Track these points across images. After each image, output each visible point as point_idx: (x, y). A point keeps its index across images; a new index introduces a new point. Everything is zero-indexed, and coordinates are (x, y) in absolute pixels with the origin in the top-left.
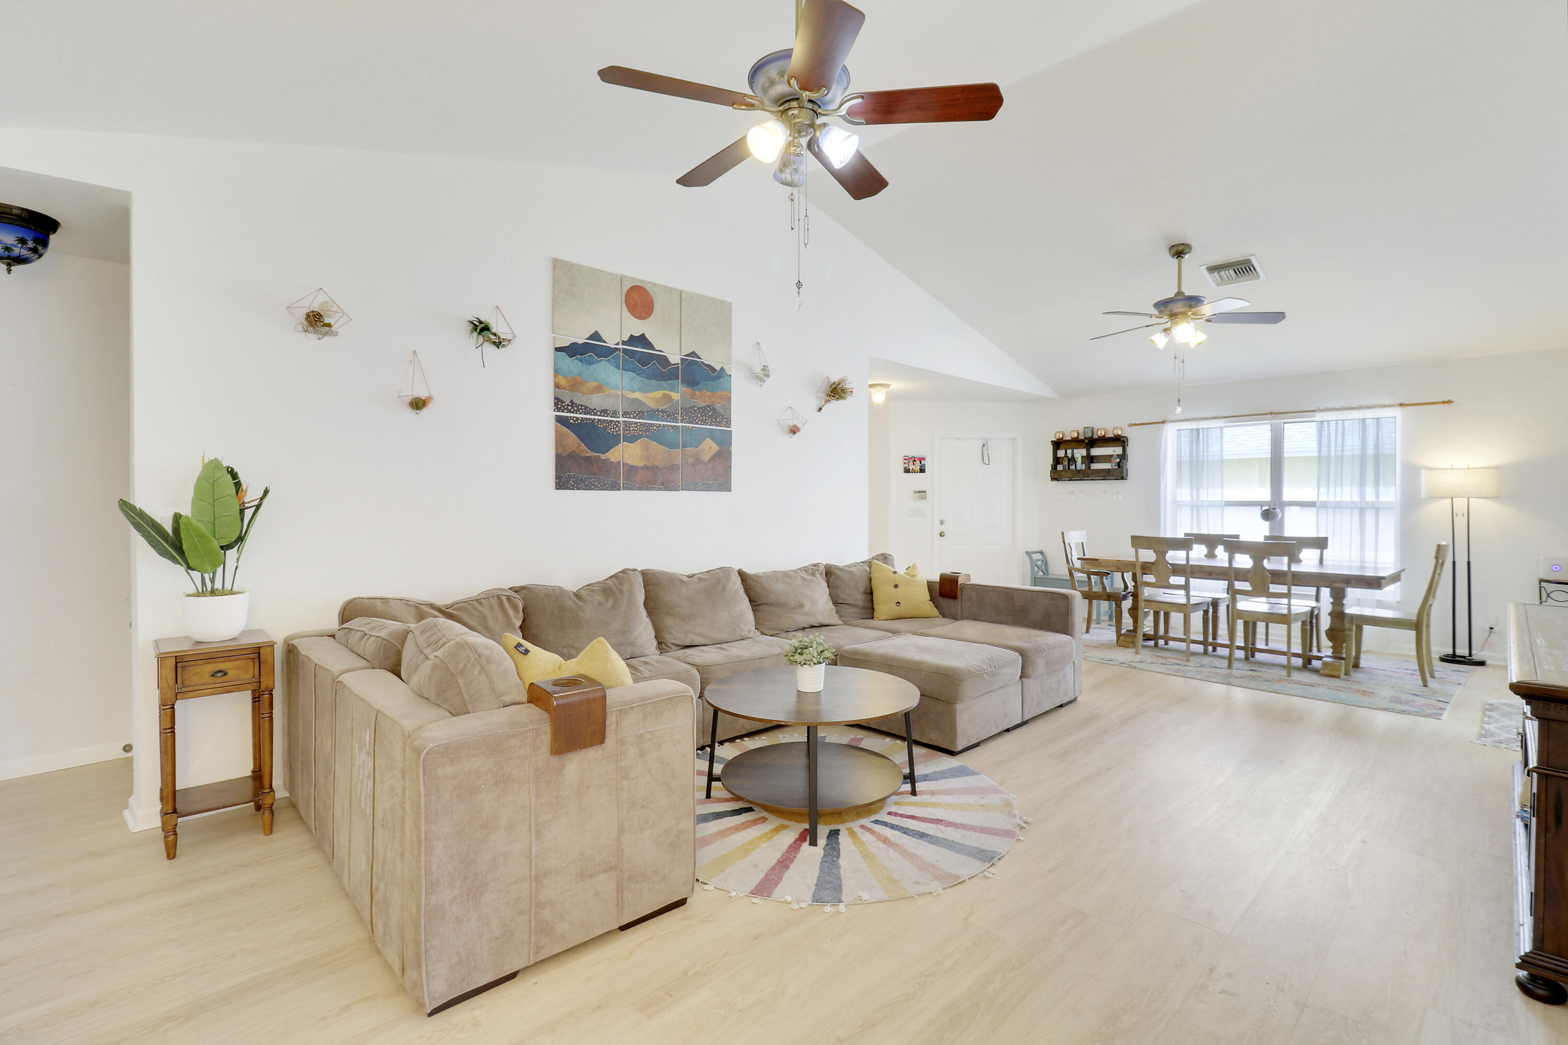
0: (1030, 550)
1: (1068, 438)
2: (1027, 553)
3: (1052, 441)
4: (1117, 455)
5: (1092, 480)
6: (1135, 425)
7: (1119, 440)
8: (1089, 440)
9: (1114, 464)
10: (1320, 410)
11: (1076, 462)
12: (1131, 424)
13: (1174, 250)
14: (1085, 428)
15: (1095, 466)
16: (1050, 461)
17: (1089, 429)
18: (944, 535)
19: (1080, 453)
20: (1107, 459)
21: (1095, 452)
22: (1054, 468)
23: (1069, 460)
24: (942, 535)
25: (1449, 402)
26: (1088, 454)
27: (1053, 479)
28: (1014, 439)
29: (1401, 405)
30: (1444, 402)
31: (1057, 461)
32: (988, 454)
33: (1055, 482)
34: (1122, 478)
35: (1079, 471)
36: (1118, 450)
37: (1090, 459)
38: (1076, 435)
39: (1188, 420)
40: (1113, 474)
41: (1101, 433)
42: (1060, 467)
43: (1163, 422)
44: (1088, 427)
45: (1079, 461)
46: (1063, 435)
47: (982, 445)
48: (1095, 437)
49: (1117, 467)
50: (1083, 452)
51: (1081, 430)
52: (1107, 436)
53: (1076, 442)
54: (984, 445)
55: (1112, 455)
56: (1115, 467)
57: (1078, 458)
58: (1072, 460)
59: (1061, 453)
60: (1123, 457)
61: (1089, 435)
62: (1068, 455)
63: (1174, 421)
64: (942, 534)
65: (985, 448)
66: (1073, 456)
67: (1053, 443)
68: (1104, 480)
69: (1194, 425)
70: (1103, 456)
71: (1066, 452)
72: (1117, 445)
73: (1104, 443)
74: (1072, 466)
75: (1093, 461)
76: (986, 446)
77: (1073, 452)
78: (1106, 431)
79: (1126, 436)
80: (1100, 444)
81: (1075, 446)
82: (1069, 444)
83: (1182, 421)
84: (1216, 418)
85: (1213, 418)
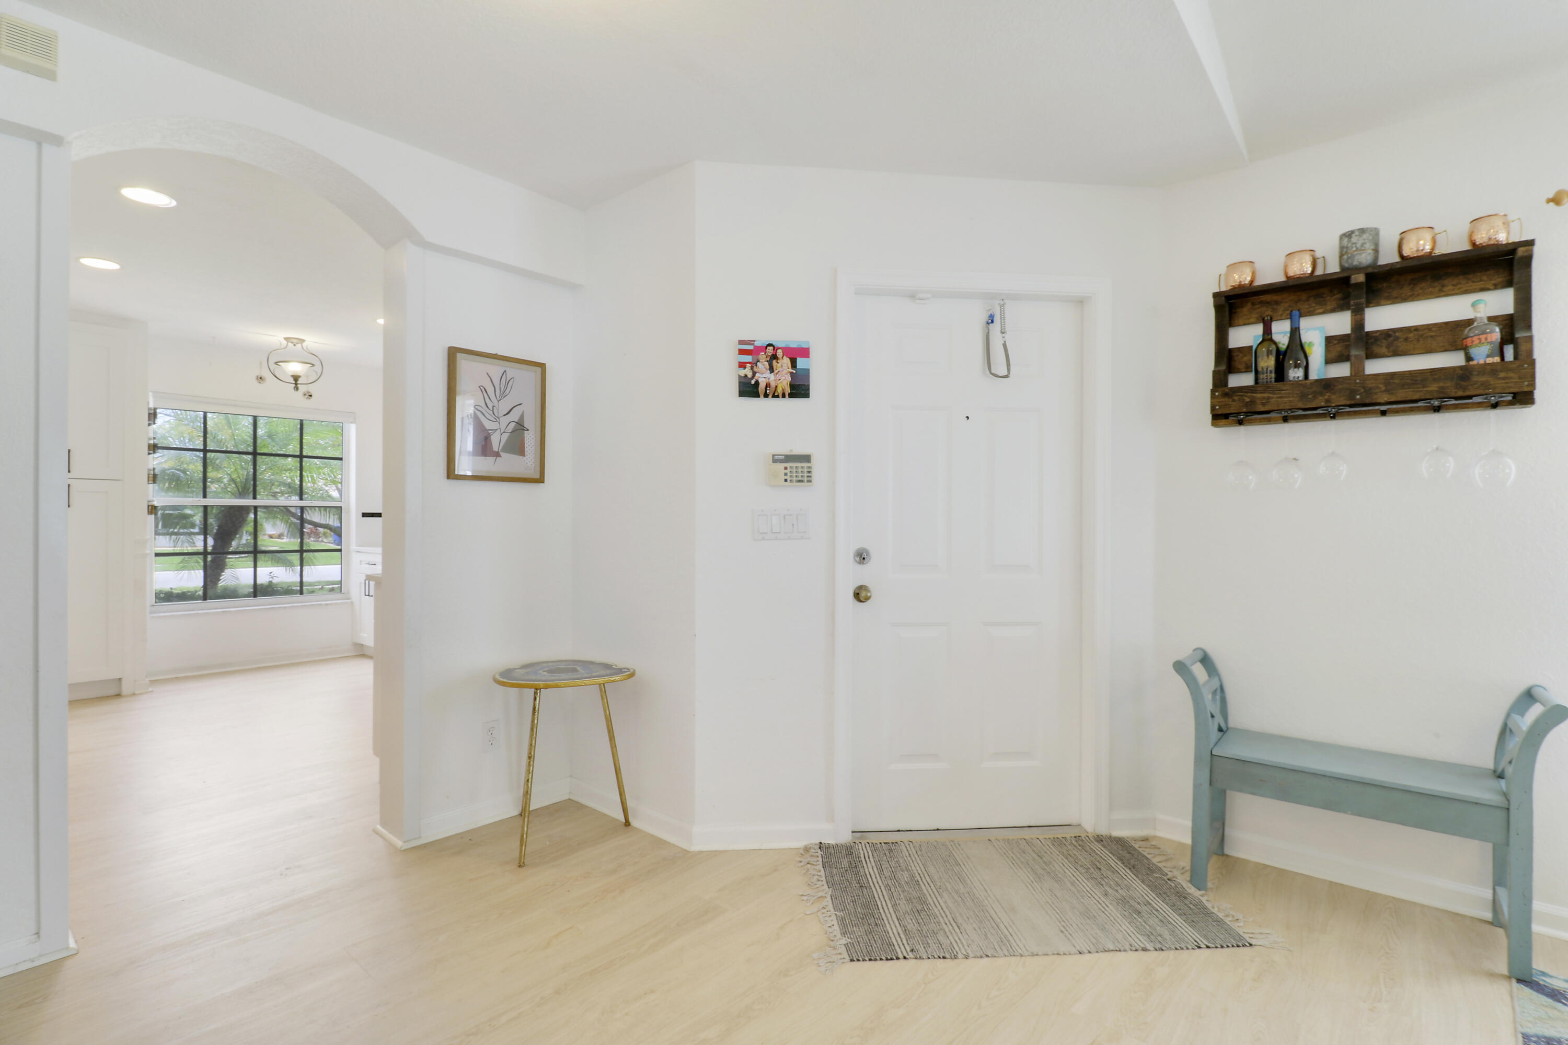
1: (1270, 277)
3: (1212, 295)
4: (1491, 319)
7: (1501, 264)
8: (1361, 279)
9: (1481, 350)
11: (1307, 359)
12: (1557, 194)
14: (1344, 236)
16: (1205, 361)
17: (1365, 236)
18: (868, 598)
19: (1320, 328)
20: (1446, 335)
21: (1381, 318)
22: (1219, 381)
23: (1280, 354)
24: (860, 595)
26: (1358, 325)
27: (1220, 417)
28: (1082, 300)
31: (1231, 360)
32: (1004, 347)
33: (1232, 432)
34: (1524, 397)
35: (1327, 385)
36: (1499, 300)
37: (1367, 345)
38: (1309, 269)
41: (1414, 248)
42: (1245, 382)
44: (1357, 232)
46: (1254, 274)
47: (985, 317)
48: (1390, 261)
49: (1497, 359)
50: (1340, 322)
51: (1327, 250)
52: (1440, 254)
53: (1308, 292)
54: (991, 320)
55: (1469, 322)
56: (1490, 360)
57: (1311, 344)
58: (1291, 354)
59: (1247, 335)
60: (1518, 322)
61: (1364, 258)
62: (1276, 337)
64: (863, 594)
65: (996, 328)
67: (1221, 302)
68: (1439, 408)
70: (1416, 329)
71: (1267, 331)
72: (1481, 285)
73: (1423, 285)
74: (1296, 374)
75: (1376, 349)
76: (997, 319)
77: (1295, 332)
78: (1438, 238)
79: (1531, 243)
80: (1406, 290)
81: (1305, 307)
82: (1277, 303)
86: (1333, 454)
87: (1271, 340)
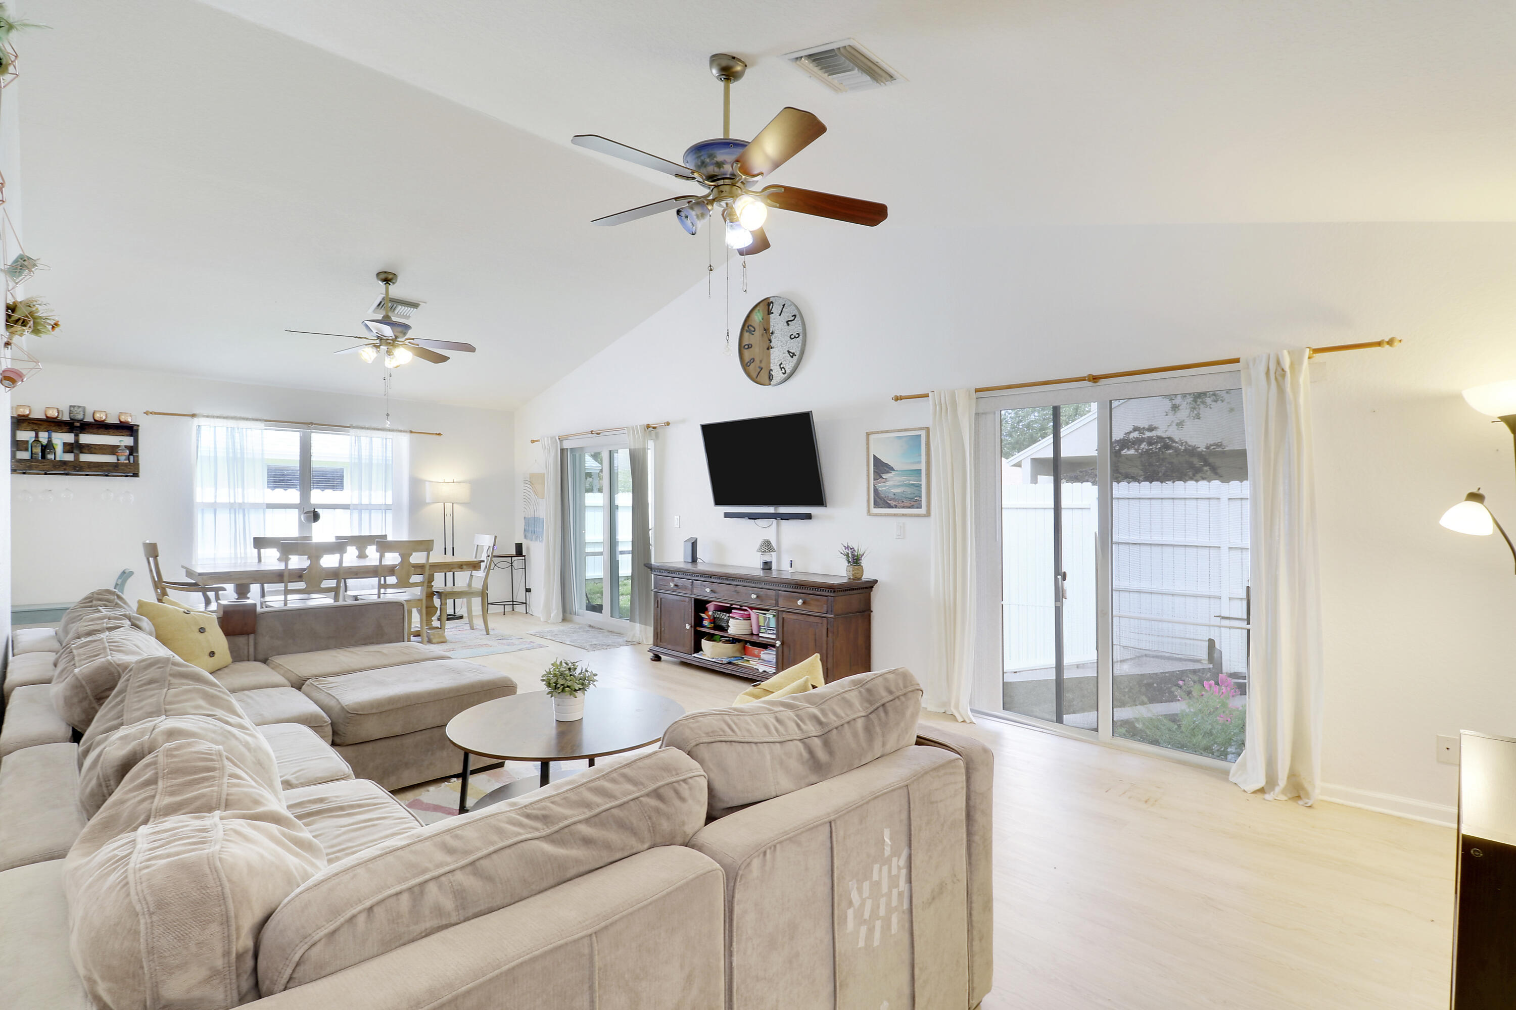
1: (38, 414)
3: (11, 417)
4: (126, 447)
5: (87, 475)
6: (156, 413)
7: (129, 429)
8: (77, 423)
9: (120, 458)
10: (354, 427)
11: (54, 450)
12: (145, 411)
13: (383, 276)
14: (71, 406)
15: (85, 458)
16: (7, 445)
17: (78, 408)
19: (61, 439)
20: (111, 450)
21: (86, 439)
22: (16, 456)
23: (43, 447)
25: (439, 434)
26: (77, 440)
27: (15, 471)
29: (411, 432)
30: (436, 434)
31: (20, 446)
33: (22, 477)
34: (136, 475)
35: (64, 463)
36: (128, 441)
37: (80, 448)
38: (56, 415)
40: (123, 470)
41: (98, 416)
42: (27, 456)
43: (193, 416)
45: (59, 449)
46: (30, 411)
48: (90, 420)
49: (127, 461)
50: (70, 438)
51: (66, 410)
52: (108, 421)
53: (54, 424)
55: (118, 447)
56: (125, 462)
57: (56, 444)
58: (47, 448)
59: (27, 437)
60: (134, 449)
61: (80, 417)
62: (40, 439)
63: (208, 417)
66: (50, 441)
67: (15, 421)
68: (107, 476)
69: (227, 424)
70: (99, 445)
71: (37, 436)
72: (121, 434)
73: (101, 430)
74: (51, 457)
75: (84, 451)
77: (50, 437)
78: (108, 415)
79: (138, 426)
80: (95, 431)
81: (54, 428)
82: (40, 425)
83: (218, 417)
84: (257, 420)
85: (253, 420)
86: (66, 490)
87: (39, 441)
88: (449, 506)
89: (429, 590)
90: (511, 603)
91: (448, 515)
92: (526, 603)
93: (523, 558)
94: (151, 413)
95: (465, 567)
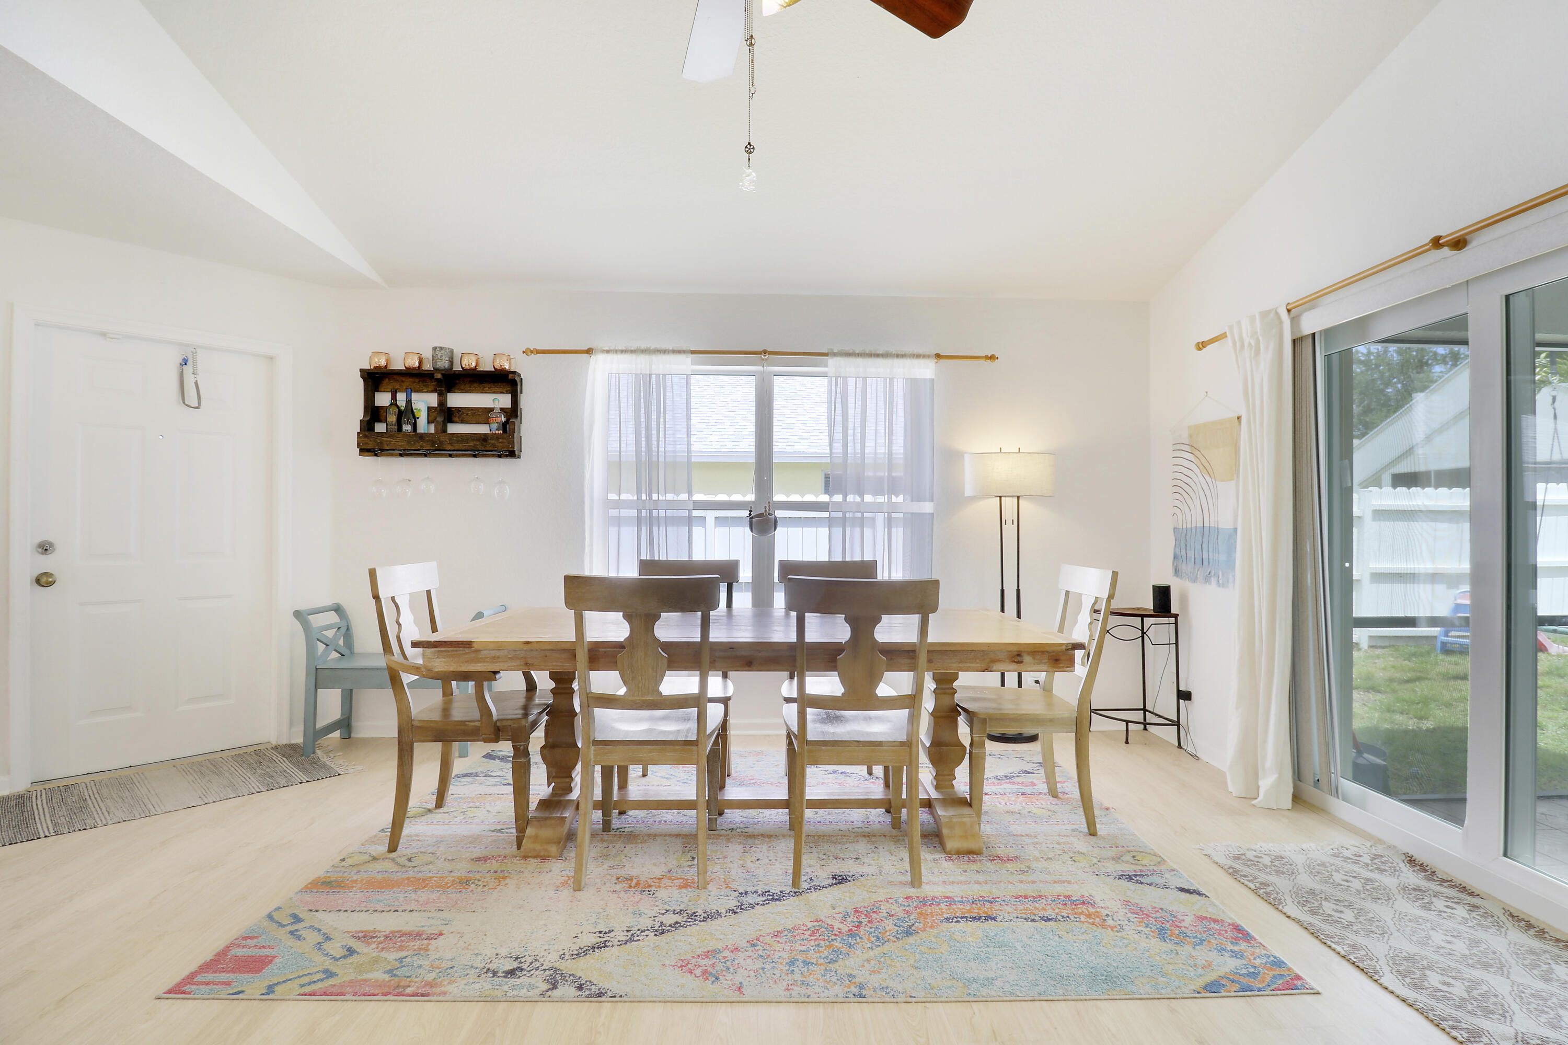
0: (303, 606)
1: (398, 366)
2: (297, 614)
3: (361, 370)
4: (502, 409)
5: (450, 455)
6: (538, 352)
7: (504, 381)
8: (443, 375)
9: (494, 426)
10: (835, 355)
11: (415, 418)
12: (527, 349)
14: (435, 349)
15: (454, 429)
16: (358, 412)
17: (443, 352)
18: (48, 582)
19: (423, 402)
20: (482, 415)
21: (457, 400)
22: (367, 426)
23: (400, 414)
24: (42, 581)
25: (993, 357)
26: (442, 403)
27: (364, 451)
28: (271, 358)
29: (938, 356)
30: (985, 358)
31: (373, 414)
32: (196, 384)
33: (369, 460)
34: (512, 454)
35: (422, 436)
36: (504, 400)
37: (446, 415)
38: (417, 364)
39: (632, 352)
40: (494, 445)
41: (469, 363)
42: (380, 428)
43: (589, 351)
44: (441, 348)
45: (422, 417)
46: (387, 361)
47: (180, 360)
48: (457, 368)
49: (501, 432)
50: (432, 399)
51: (428, 354)
52: (481, 368)
53: (416, 378)
54: (185, 362)
55: (491, 410)
56: (497, 432)
57: (420, 410)
58: (406, 415)
59: (383, 399)
60: (513, 412)
61: (443, 364)
62: (398, 404)
63: (608, 352)
64: (45, 579)
65: (188, 370)
66: (409, 402)
67: (366, 376)
68: (475, 456)
69: (641, 363)
70: (472, 409)
71: (394, 397)
72: (500, 390)
73: (475, 385)
74: (407, 428)
75: (451, 418)
76: (190, 363)
77: (410, 399)
78: (479, 360)
79: (514, 373)
80: (467, 386)
81: (417, 386)
82: (403, 382)
83: (622, 351)
84: (679, 352)
85: (674, 352)
86: (428, 478)
87: (395, 404)
88: (1009, 504)
89: (946, 701)
90: (1139, 716)
91: (1009, 522)
92: (1177, 724)
93: (1172, 620)
94: (532, 352)
95: (1027, 659)
